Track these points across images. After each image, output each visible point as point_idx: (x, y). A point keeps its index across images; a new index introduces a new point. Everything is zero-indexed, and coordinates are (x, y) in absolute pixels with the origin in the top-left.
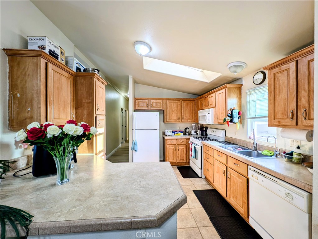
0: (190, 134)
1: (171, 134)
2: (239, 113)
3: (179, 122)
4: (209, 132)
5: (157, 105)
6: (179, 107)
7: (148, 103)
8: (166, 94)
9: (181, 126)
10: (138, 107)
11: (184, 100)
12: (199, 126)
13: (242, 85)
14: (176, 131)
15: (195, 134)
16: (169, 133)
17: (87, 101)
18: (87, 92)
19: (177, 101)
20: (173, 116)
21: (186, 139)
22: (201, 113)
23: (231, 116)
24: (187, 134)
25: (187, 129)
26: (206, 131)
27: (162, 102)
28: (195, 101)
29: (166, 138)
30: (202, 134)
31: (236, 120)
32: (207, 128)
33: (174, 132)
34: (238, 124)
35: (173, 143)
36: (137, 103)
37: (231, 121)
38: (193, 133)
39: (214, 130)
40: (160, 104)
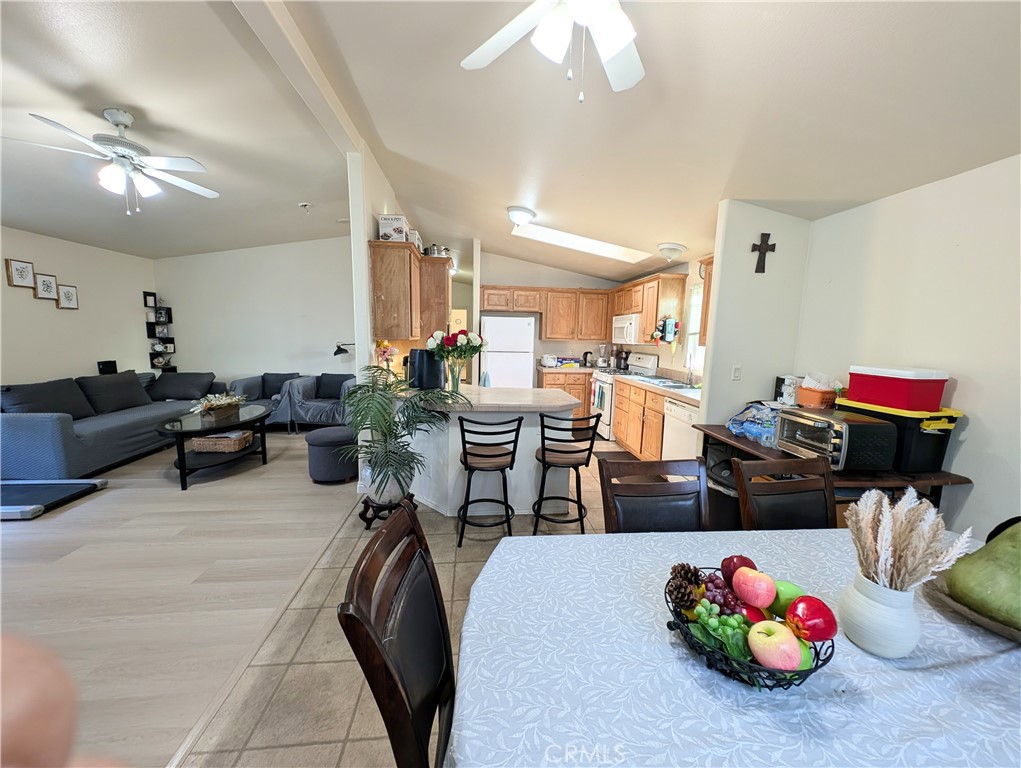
1: (554, 363)
2: (676, 325)
3: (573, 338)
4: (632, 360)
5: (527, 301)
6: (573, 308)
7: (508, 297)
8: (546, 277)
9: (576, 349)
10: (488, 304)
11: (585, 292)
12: (615, 348)
13: (686, 276)
14: (565, 359)
15: (605, 365)
16: (550, 361)
17: (436, 300)
18: (436, 286)
19: (569, 295)
20: (561, 326)
21: (585, 374)
22: (617, 322)
23: (663, 331)
24: (588, 364)
25: (589, 355)
26: (626, 359)
27: (538, 296)
28: (607, 294)
29: (545, 370)
30: (618, 366)
31: (670, 337)
32: (628, 353)
33: (561, 360)
34: (674, 345)
35: (558, 382)
36: (486, 297)
38: (600, 363)
39: (640, 356)
40: (534, 299)
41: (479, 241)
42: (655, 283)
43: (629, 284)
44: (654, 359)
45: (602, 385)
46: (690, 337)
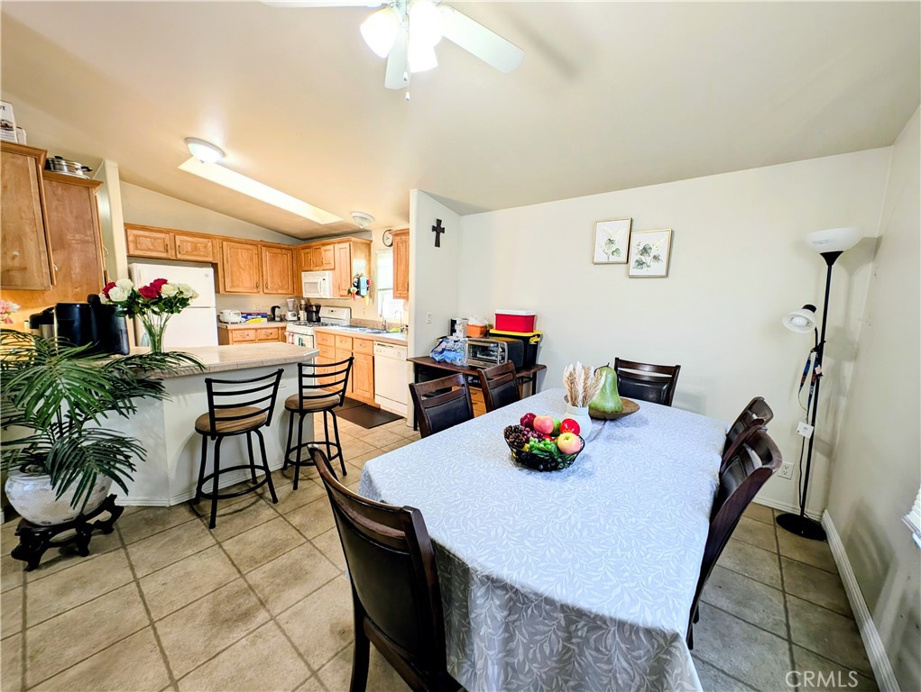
0: (283, 319)
1: (239, 319)
2: (368, 282)
3: (258, 292)
4: (323, 313)
5: (195, 248)
6: (256, 260)
7: (167, 242)
8: (217, 224)
9: (262, 303)
10: (137, 248)
11: (269, 246)
12: (303, 302)
13: (371, 241)
14: (250, 314)
15: (296, 318)
16: (231, 316)
17: (77, 237)
18: (76, 217)
19: (249, 247)
20: (243, 278)
21: (278, 328)
22: (306, 277)
23: (358, 287)
24: (277, 319)
25: (277, 309)
26: (317, 312)
27: (210, 244)
28: (291, 250)
29: (230, 327)
30: (310, 320)
31: (363, 292)
32: (318, 307)
33: (246, 316)
34: (367, 298)
35: (248, 338)
36: (130, 238)
37: (358, 293)
38: (289, 316)
39: (332, 309)
40: (205, 247)
41: (116, 165)
42: (347, 245)
43: (318, 243)
44: (347, 311)
45: (301, 337)
46: (379, 293)
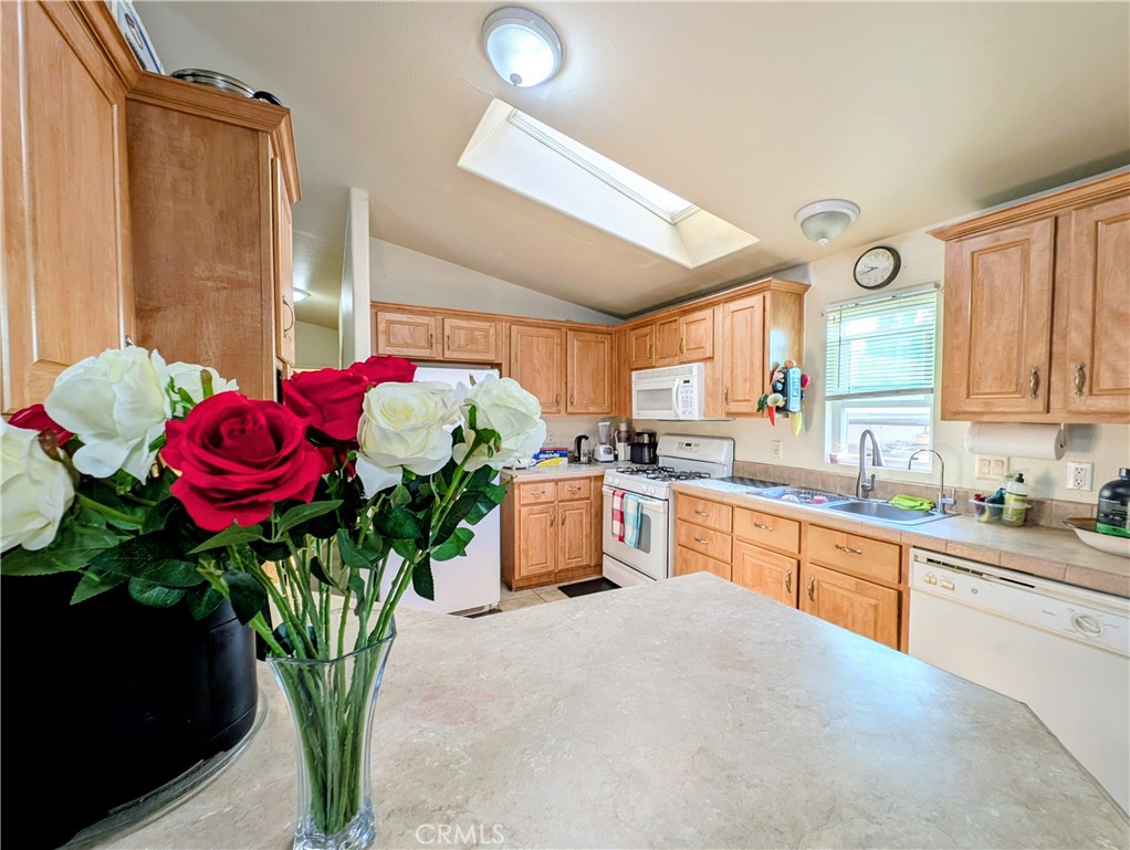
0: (592, 460)
2: (804, 381)
3: (559, 412)
4: (665, 447)
5: (472, 340)
6: (557, 356)
7: (432, 331)
8: (501, 296)
9: (563, 431)
10: (389, 343)
11: (577, 329)
12: (623, 428)
13: (807, 287)
14: (542, 451)
17: (221, 269)
19: (549, 332)
20: (537, 387)
21: (589, 478)
22: (641, 381)
24: (583, 459)
25: (583, 441)
26: (653, 445)
27: (492, 331)
28: (610, 334)
29: (516, 477)
30: (635, 458)
31: (795, 405)
32: (656, 437)
36: (382, 327)
38: (602, 453)
39: (689, 440)
40: (486, 336)
41: (365, 195)
42: (756, 300)
43: (674, 309)
44: (727, 445)
45: (641, 501)
